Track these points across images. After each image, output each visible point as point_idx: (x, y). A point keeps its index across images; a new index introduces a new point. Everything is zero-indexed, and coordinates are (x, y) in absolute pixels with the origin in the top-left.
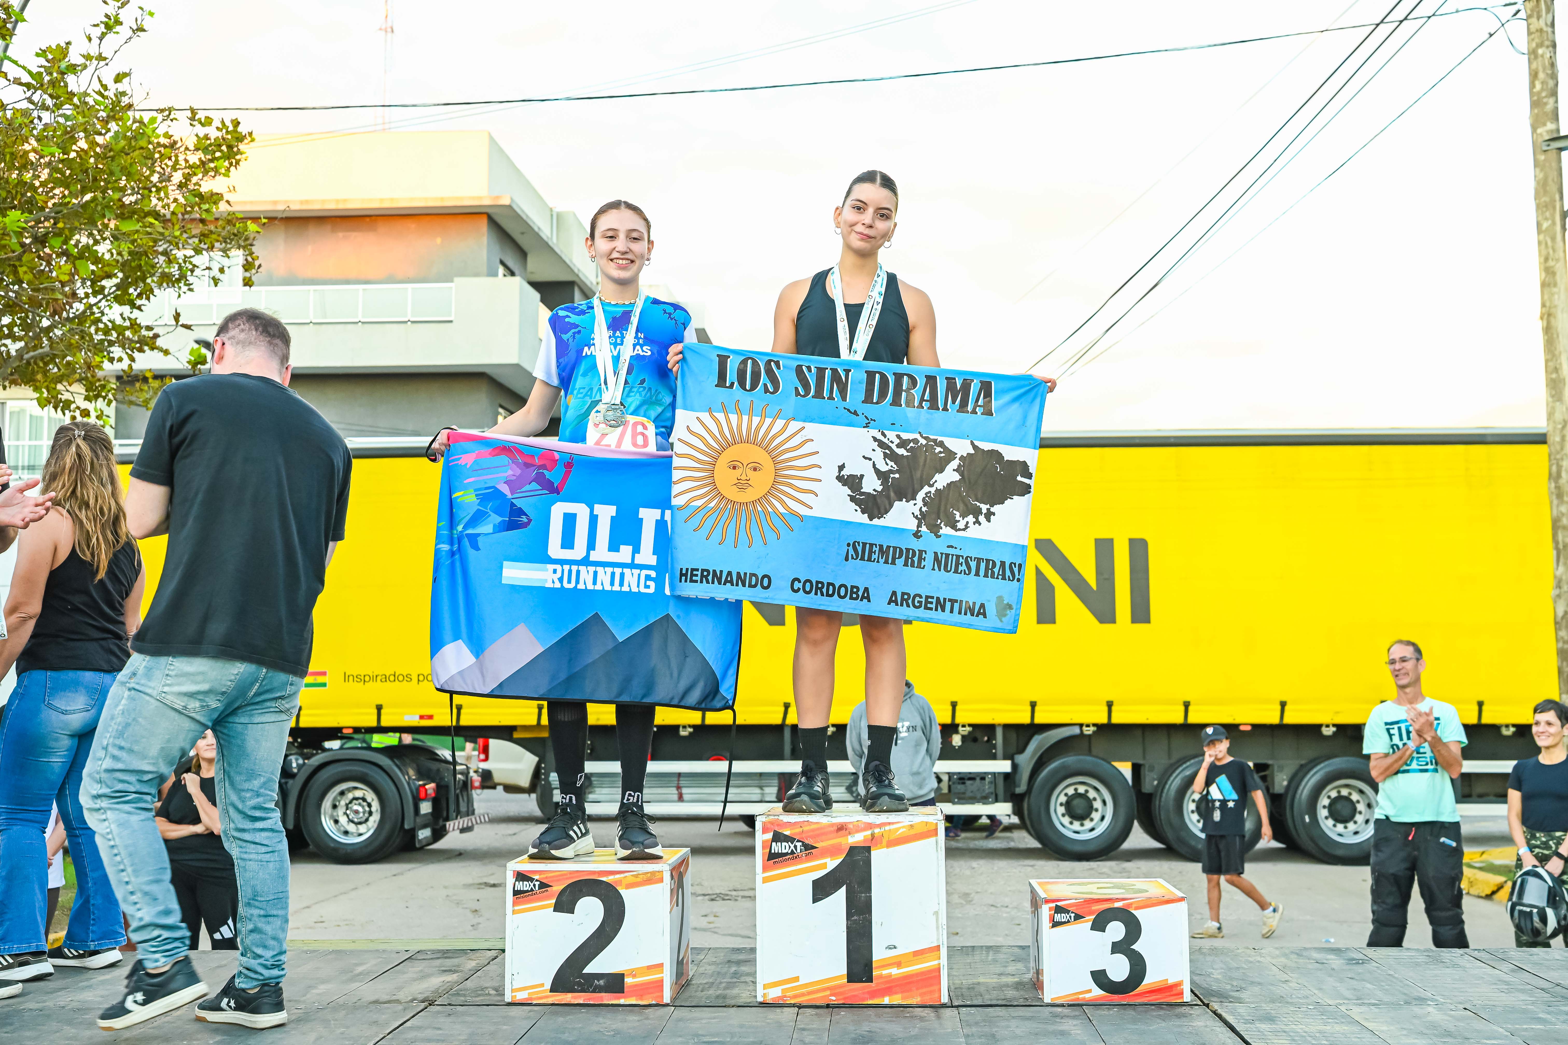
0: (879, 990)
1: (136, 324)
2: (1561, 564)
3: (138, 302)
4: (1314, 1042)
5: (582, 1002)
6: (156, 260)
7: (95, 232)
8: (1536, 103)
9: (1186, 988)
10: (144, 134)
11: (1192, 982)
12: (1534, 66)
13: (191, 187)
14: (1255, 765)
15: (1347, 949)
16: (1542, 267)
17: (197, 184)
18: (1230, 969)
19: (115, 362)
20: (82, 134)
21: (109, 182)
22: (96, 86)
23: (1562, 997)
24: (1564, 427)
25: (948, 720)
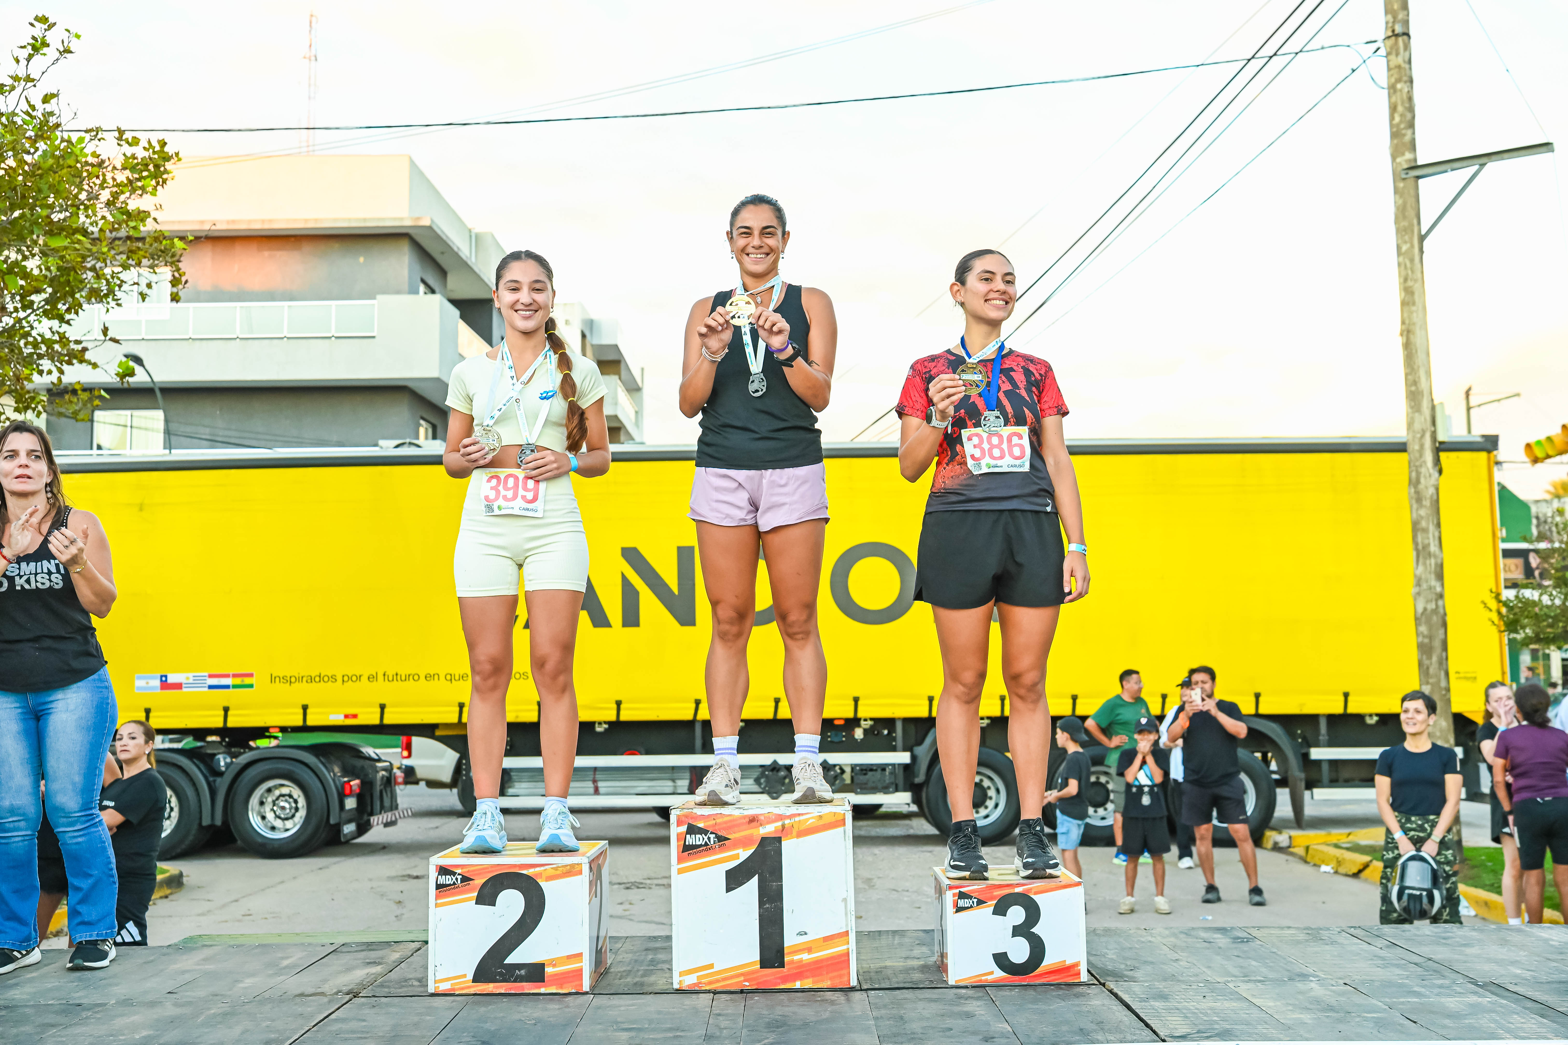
0: (791, 975)
1: (65, 337)
2: (1420, 563)
3: (67, 317)
4: (1205, 1018)
5: (503, 992)
6: (84, 276)
7: (24, 248)
8: (1395, 134)
9: (1083, 969)
10: (72, 153)
11: (1089, 963)
12: (1393, 99)
13: (118, 205)
15: (1232, 928)
16: (1402, 287)
17: (124, 202)
18: (1123, 949)
19: (44, 375)
20: (10, 153)
21: (37, 200)
22: (25, 107)
23: (1435, 971)
24: (1423, 436)
25: (851, 715)
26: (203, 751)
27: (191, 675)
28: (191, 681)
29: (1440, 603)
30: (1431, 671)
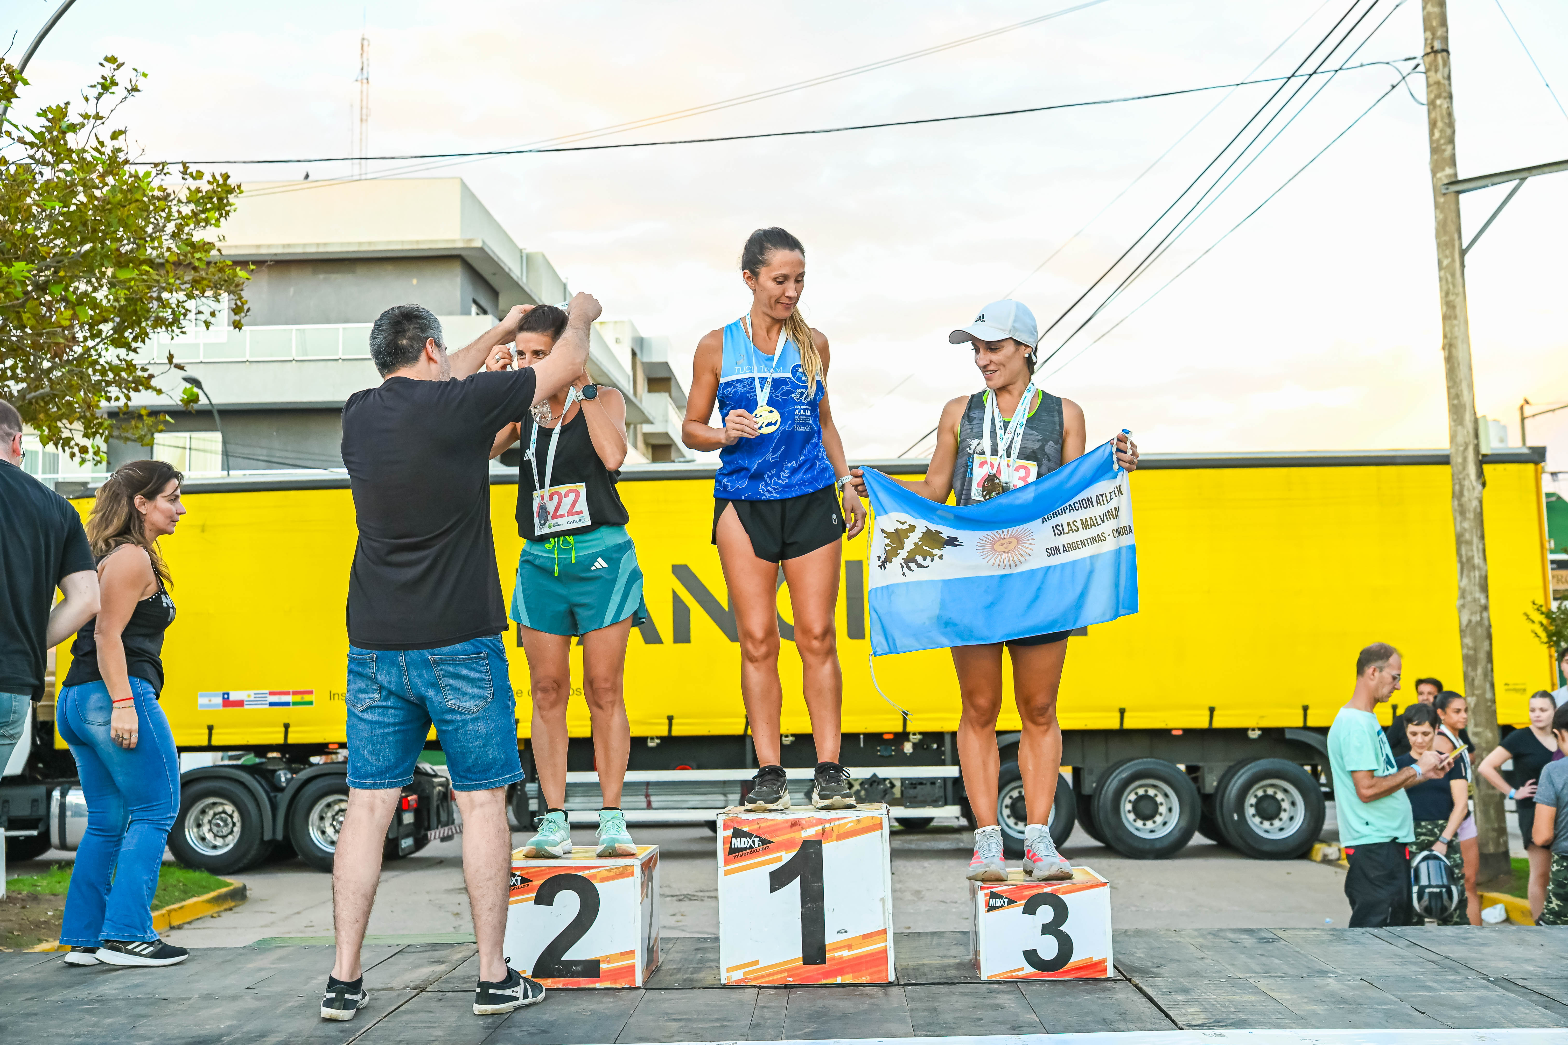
0: (832, 971)
1: (131, 365)
2: (1464, 576)
3: (134, 345)
4: (1223, 1010)
5: (560, 986)
6: (151, 305)
7: (94, 280)
8: (1435, 150)
9: (1110, 965)
10: (139, 187)
11: (1115, 959)
12: (1433, 115)
13: (184, 237)
14: (1188, 768)
15: (1260, 930)
16: (1443, 302)
17: (189, 234)
18: (1152, 949)
19: (112, 401)
20: (80, 189)
21: (107, 233)
22: (95, 144)
23: (1450, 968)
24: (1466, 449)
25: (900, 729)
26: (264, 767)
27: (252, 693)
28: (253, 699)
29: (1485, 614)
30: (1477, 682)
